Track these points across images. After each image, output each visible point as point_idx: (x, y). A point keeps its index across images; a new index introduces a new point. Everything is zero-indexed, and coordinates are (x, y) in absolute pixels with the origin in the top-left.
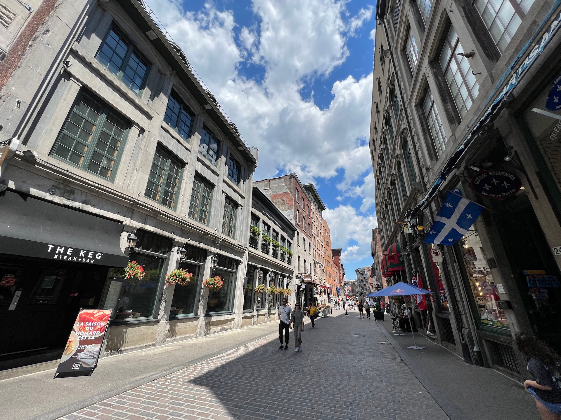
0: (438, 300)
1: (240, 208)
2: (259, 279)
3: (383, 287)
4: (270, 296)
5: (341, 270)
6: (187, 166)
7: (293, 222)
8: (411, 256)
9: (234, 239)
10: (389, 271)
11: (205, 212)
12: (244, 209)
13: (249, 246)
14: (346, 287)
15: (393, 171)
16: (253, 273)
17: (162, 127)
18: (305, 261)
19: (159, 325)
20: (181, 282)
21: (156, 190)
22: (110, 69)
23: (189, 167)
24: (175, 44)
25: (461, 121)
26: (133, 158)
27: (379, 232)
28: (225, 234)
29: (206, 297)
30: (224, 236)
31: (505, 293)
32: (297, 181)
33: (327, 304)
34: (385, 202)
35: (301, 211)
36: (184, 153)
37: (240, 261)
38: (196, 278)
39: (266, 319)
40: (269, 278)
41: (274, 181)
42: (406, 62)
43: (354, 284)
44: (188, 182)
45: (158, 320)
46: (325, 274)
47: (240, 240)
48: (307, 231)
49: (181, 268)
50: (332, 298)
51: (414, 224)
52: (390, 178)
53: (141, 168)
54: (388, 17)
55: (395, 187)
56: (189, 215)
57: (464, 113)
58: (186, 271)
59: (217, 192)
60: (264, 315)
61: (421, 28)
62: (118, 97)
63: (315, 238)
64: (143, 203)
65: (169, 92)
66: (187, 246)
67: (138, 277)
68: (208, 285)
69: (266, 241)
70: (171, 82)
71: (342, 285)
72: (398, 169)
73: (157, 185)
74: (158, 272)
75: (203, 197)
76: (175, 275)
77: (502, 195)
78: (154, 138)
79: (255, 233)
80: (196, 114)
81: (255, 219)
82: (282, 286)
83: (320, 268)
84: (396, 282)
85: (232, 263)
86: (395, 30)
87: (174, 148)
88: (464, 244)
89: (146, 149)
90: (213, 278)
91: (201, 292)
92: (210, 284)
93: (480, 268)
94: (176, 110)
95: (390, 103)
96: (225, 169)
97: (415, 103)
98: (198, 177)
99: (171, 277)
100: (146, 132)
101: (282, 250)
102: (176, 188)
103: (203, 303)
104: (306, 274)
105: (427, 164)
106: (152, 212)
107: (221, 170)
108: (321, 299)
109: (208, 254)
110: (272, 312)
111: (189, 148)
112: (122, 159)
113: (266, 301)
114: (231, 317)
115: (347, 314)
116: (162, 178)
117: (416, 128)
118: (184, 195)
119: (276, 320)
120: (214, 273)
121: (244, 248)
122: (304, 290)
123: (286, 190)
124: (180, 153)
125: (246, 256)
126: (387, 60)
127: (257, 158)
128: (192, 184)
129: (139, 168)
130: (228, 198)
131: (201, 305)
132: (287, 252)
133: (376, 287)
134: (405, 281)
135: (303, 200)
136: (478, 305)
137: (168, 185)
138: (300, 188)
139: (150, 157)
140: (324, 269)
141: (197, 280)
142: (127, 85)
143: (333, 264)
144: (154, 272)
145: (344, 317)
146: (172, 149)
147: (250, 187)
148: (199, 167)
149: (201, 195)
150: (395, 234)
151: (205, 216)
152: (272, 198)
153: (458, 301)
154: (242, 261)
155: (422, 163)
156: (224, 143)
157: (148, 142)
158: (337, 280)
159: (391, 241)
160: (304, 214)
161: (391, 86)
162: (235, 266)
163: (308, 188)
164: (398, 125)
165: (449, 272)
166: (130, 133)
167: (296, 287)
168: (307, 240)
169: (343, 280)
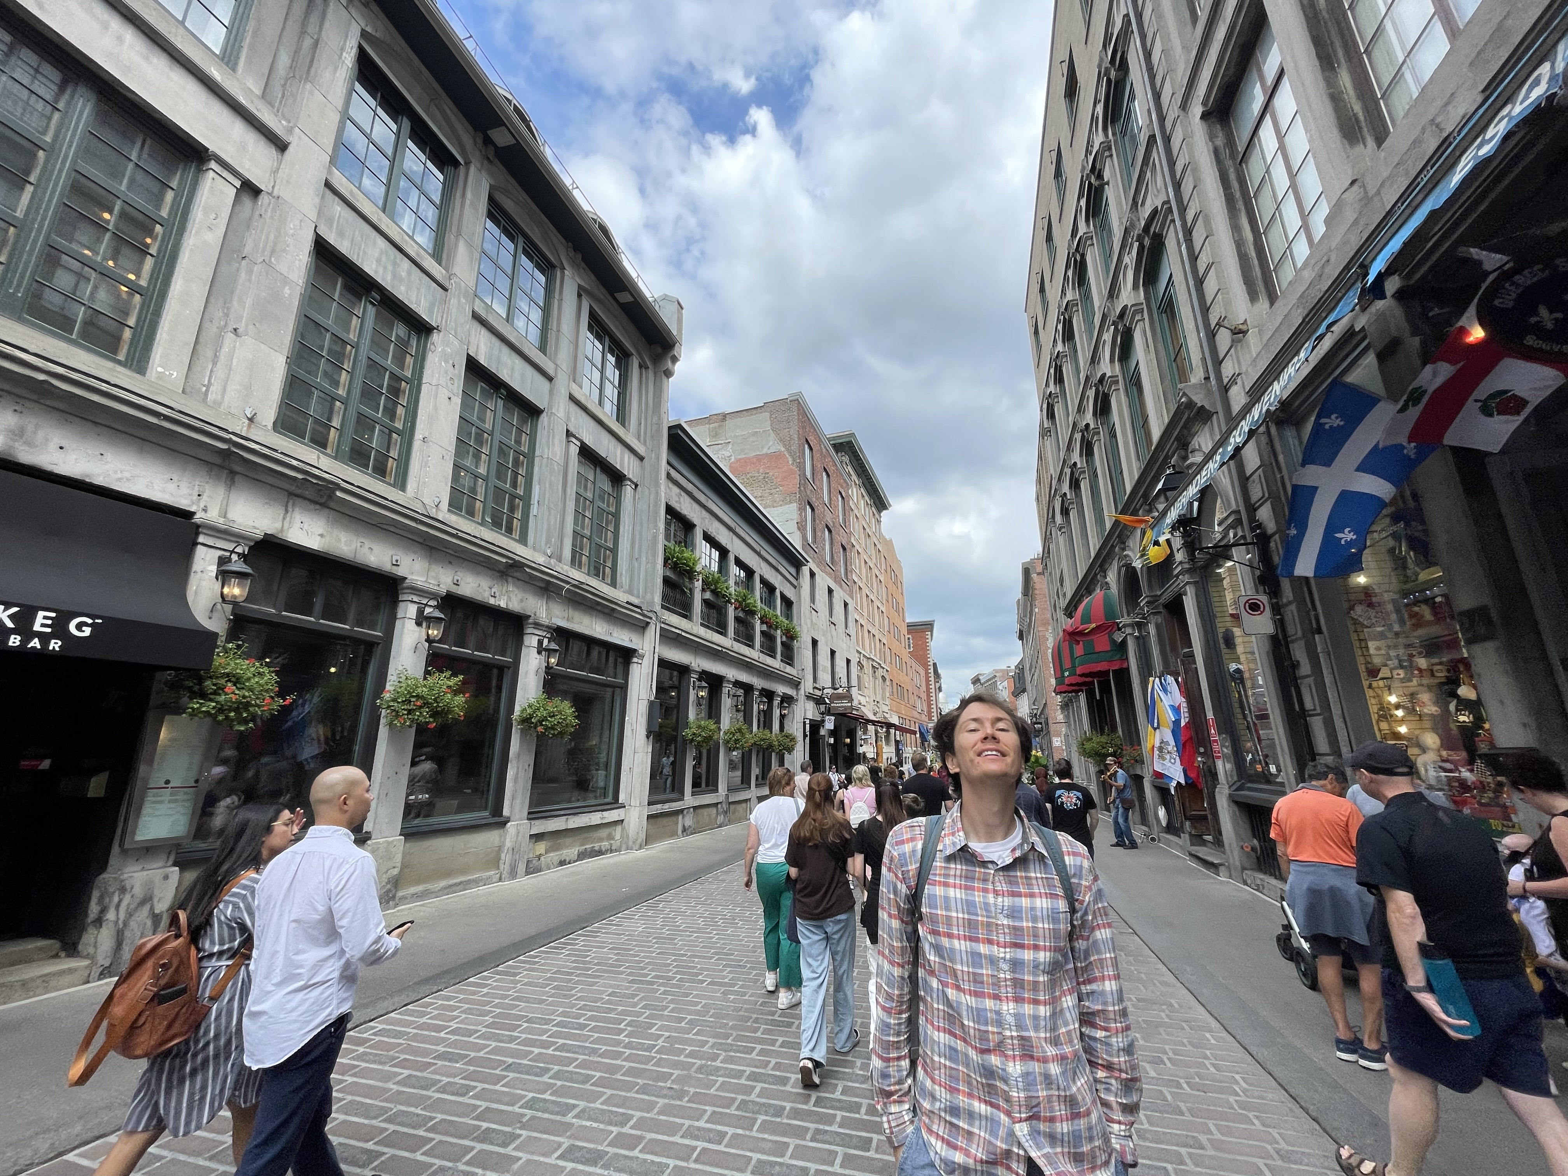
0: (1236, 753)
1: (629, 489)
2: (697, 704)
5: (932, 679)
6: (436, 338)
7: (795, 541)
8: (1152, 626)
9: (613, 584)
10: (1076, 673)
11: (513, 496)
12: (642, 492)
13: (663, 606)
16: (678, 689)
17: (328, 186)
18: (833, 652)
23: (443, 343)
26: (219, 287)
27: (1045, 567)
28: (583, 568)
30: (577, 575)
32: (808, 420)
36: (423, 291)
37: (635, 650)
39: (721, 819)
40: (727, 703)
41: (738, 421)
44: (444, 393)
46: (888, 689)
47: (632, 589)
48: (839, 568)
52: (1091, 393)
53: (253, 327)
56: (454, 503)
59: (549, 432)
60: (714, 806)
63: (860, 588)
64: (271, 453)
65: (350, 61)
66: (451, 602)
69: (714, 593)
70: (354, 25)
72: (1121, 360)
75: (500, 447)
78: (297, 223)
79: (681, 569)
80: (459, 157)
81: (679, 525)
82: (766, 723)
85: (609, 659)
87: (381, 270)
89: (267, 260)
90: (549, 703)
94: (383, 136)
95: (1107, 136)
97: (1204, 105)
98: (479, 377)
100: (264, 201)
101: (766, 623)
102: (400, 412)
105: (1237, 316)
106: (310, 482)
107: (559, 364)
109: (527, 628)
111: (439, 277)
112: (172, 288)
113: (721, 765)
114: (612, 816)
116: (344, 372)
117: (1202, 194)
118: (431, 434)
121: (645, 612)
122: (832, 733)
123: (773, 445)
124: (407, 291)
125: (653, 635)
127: (680, 330)
128: (457, 400)
129: (248, 326)
130: (587, 453)
132: (779, 629)
135: (825, 475)
137: (369, 397)
138: (817, 444)
139: (287, 291)
143: (912, 662)
146: (376, 271)
147: (659, 425)
148: (483, 348)
149: (492, 439)
150: (1101, 566)
151: (512, 509)
152: (734, 471)
154: (640, 651)
156: (566, 271)
157: (277, 237)
158: (920, 706)
159: (1086, 586)
160: (829, 518)
161: (1113, 72)
162: (619, 668)
163: (842, 444)
164: (1134, 206)
165: (1295, 666)
167: (808, 726)
168: (838, 593)
169: (937, 706)
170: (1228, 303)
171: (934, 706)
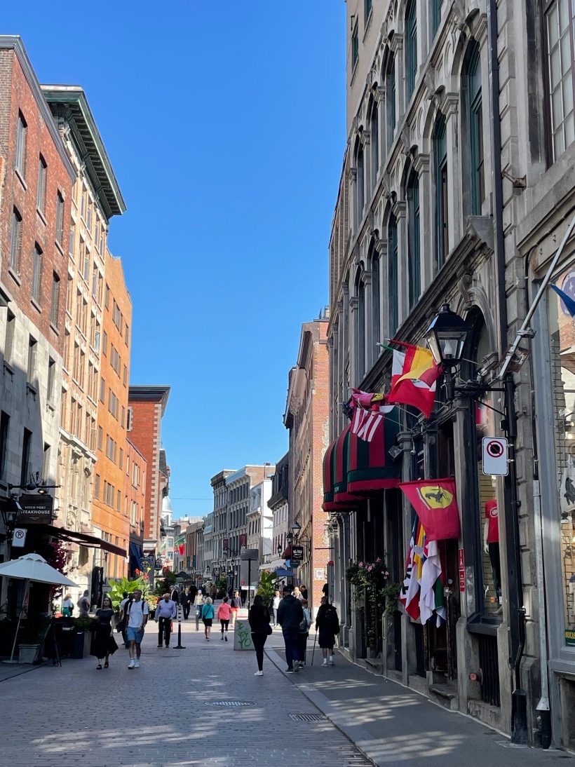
5: (156, 476)
8: (426, 447)
10: (349, 489)
15: (418, 141)
35: (29, 217)
43: (199, 531)
48: (47, 310)
51: (451, 355)
55: (413, 198)
72: (434, 138)
83: (75, 463)
104: (28, 488)
135: (40, 167)
140: (91, 468)
143: (127, 447)
155: (506, 159)
160: (40, 232)
165: (518, 505)
168: (43, 345)
169: (158, 517)
170: (515, 153)
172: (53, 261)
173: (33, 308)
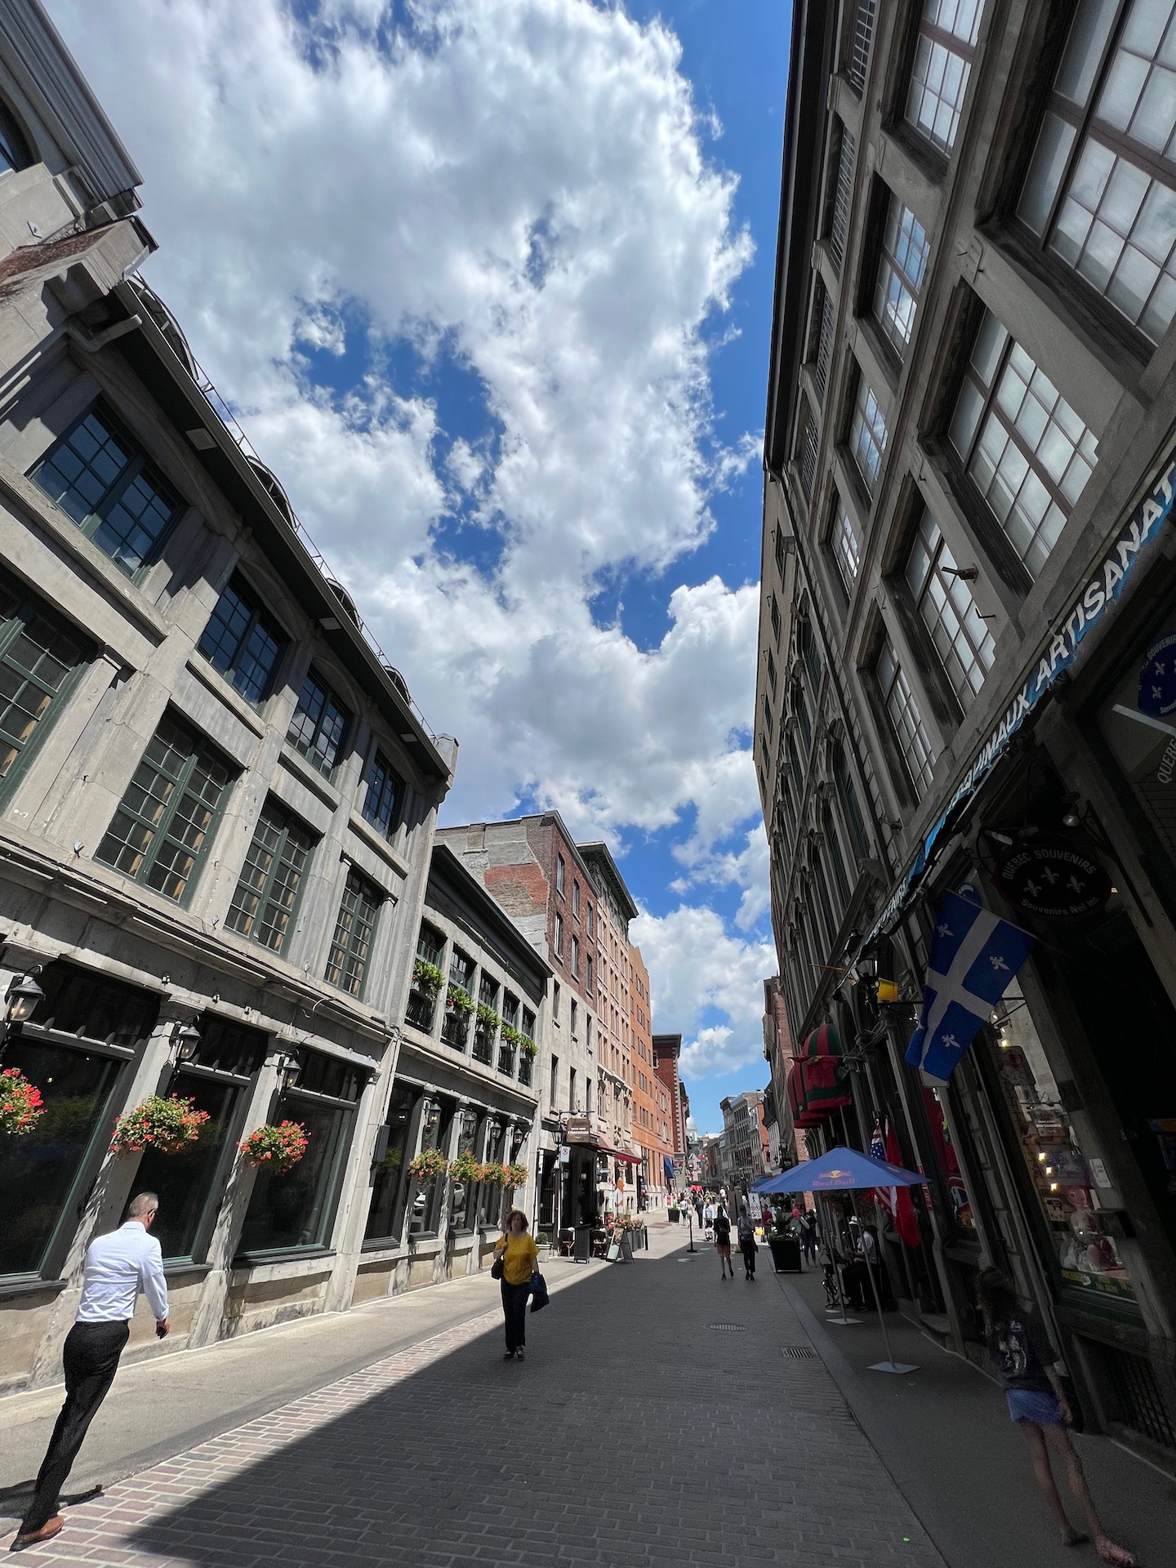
0: (945, 1205)
1: (389, 904)
2: (427, 1130)
3: (800, 1159)
4: (458, 1187)
5: (678, 1101)
6: (245, 776)
7: (543, 953)
8: (867, 1065)
9: (360, 998)
10: (810, 1108)
11: (282, 913)
12: (401, 907)
13: (407, 1022)
14: (694, 1156)
15: (813, 825)
16: (409, 1112)
17: (189, 666)
18: (573, 1072)
19: (57, 1305)
20: (164, 1144)
21: (137, 841)
22: (66, 507)
23: (250, 780)
24: (260, 463)
25: (963, 718)
26: (82, 743)
27: (782, 988)
28: (335, 983)
29: (246, 1194)
30: (329, 990)
31: (1113, 1187)
32: (562, 835)
33: (635, 1217)
34: (797, 906)
35: (567, 919)
36: (242, 739)
37: (373, 1070)
38: (219, 1127)
39: (437, 1273)
40: (457, 1128)
41: (497, 831)
42: (833, 570)
43: (717, 1145)
44: (242, 823)
45: (57, 1282)
46: (630, 1113)
47: (378, 1004)
48: (584, 979)
49: (174, 1095)
50: (650, 1195)
51: (867, 973)
52: (805, 841)
53: (99, 775)
54: (790, 468)
55: (819, 868)
56: (230, 921)
57: (968, 699)
58: (189, 1105)
59: (325, 855)
60: (431, 1256)
61: (862, 503)
62: (72, 578)
63: (605, 999)
64: (84, 881)
65: (226, 577)
66: (207, 1020)
67: (15, 1125)
68: (255, 1153)
69: (458, 1007)
70: (236, 552)
71: (681, 1149)
72: (824, 821)
73: (143, 827)
74: (92, 1106)
75: (279, 868)
76: (148, 1119)
77: (1069, 911)
78: (157, 693)
79: (428, 981)
80: (293, 637)
81: (432, 938)
82: (497, 1155)
83: (617, 1094)
84: (831, 1145)
85: (346, 1078)
86: (806, 498)
87: (213, 724)
88: (1000, 1036)
89: (126, 722)
90: (274, 1129)
91: (230, 1176)
92: (264, 1150)
93: (1051, 1105)
94: (238, 626)
95: (800, 656)
96: (359, 790)
97: (858, 663)
98: (275, 809)
99: (135, 1124)
100: (136, 679)
101: (506, 1037)
102: (199, 839)
103: (230, 1217)
104: (574, 1114)
105: (893, 815)
106: (110, 909)
107: (344, 793)
108: (616, 1197)
109: (272, 1046)
110: (460, 1244)
111: (258, 728)
112: (46, 745)
113: (444, 1207)
114: (320, 1266)
115: (692, 1251)
116: (161, 806)
117: (862, 721)
118: (222, 858)
119: (470, 1274)
120: (284, 1108)
121: (388, 1028)
122: (566, 1166)
123: (528, 857)
124: (231, 738)
125: (392, 1054)
126: (791, 559)
127: (454, 765)
128: (252, 829)
129: (96, 774)
130: (357, 875)
131: (221, 1225)
132: (519, 1044)
133: (780, 1157)
134: (857, 1146)
135: (575, 888)
136: (1050, 1221)
137: (177, 827)
138: (568, 854)
139: (135, 746)
140: (629, 1098)
141: (222, 1136)
142: (107, 550)
143: (655, 1081)
144: (76, 1104)
145: (683, 1260)
146: (209, 726)
147: (425, 845)
148: (282, 783)
149: (274, 861)
150: (824, 999)
151: (278, 925)
152: (488, 879)
153: (998, 1210)
154: (377, 1070)
155: (880, 810)
156: (364, 719)
157: (139, 705)
158: (666, 1133)
159: (813, 1019)
160: (576, 929)
161: (801, 619)
162: (354, 1088)
163: (593, 853)
164: (821, 711)
165: (968, 1118)
166: (87, 674)
167: (541, 1158)
168: (582, 1006)
169: (683, 1134)
170: (887, 804)
171: (680, 1135)
172: (587, 948)
173: (574, 980)
